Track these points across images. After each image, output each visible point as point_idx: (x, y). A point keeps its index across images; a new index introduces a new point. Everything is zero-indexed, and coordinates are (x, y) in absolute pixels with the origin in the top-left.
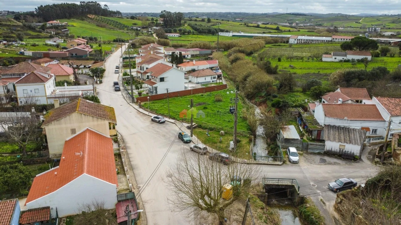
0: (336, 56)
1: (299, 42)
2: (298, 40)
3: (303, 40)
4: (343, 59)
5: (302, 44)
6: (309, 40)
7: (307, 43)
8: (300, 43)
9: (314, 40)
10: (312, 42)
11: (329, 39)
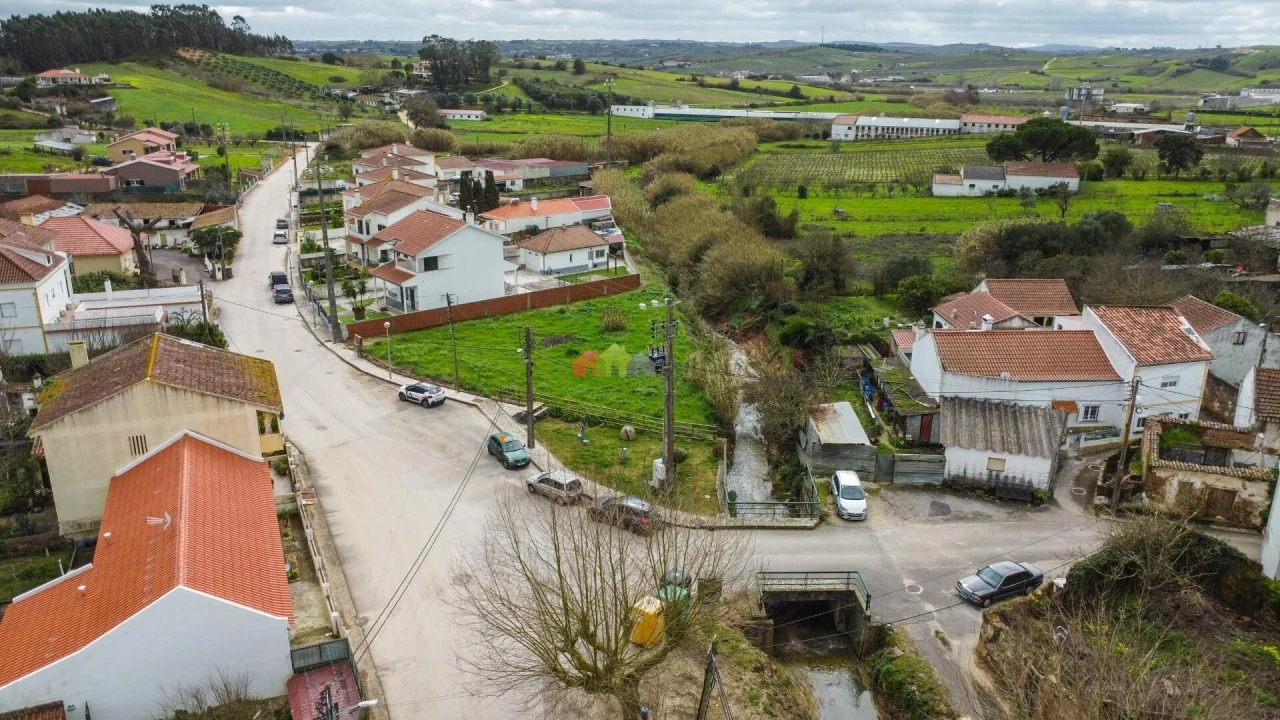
0: (972, 178)
1: (863, 135)
2: (857, 128)
3: (873, 129)
4: (995, 187)
5: (869, 140)
6: (893, 129)
7: (887, 137)
8: (866, 137)
9: (907, 130)
10: (902, 133)
11: (953, 124)
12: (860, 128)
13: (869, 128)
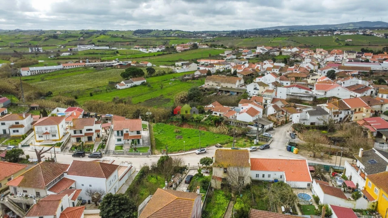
1: (33, 73)
4: (132, 85)
5: (36, 75)
6: (43, 70)
7: (41, 73)
10: (46, 71)
11: (60, 67)
12: (32, 71)
13: (35, 71)
